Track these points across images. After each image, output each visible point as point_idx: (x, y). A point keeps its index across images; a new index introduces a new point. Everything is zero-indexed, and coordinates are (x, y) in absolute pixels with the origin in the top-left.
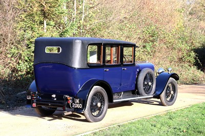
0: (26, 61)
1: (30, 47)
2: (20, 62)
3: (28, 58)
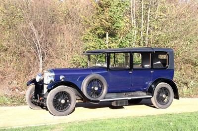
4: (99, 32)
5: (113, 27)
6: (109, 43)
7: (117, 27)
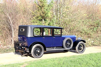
4: (39, 18)
5: (46, 16)
6: (44, 23)
7: (48, 16)
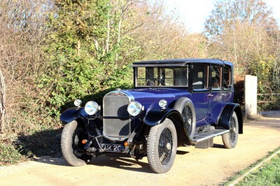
0: (62, 92)
1: (66, 75)
2: (53, 94)
3: (65, 89)
